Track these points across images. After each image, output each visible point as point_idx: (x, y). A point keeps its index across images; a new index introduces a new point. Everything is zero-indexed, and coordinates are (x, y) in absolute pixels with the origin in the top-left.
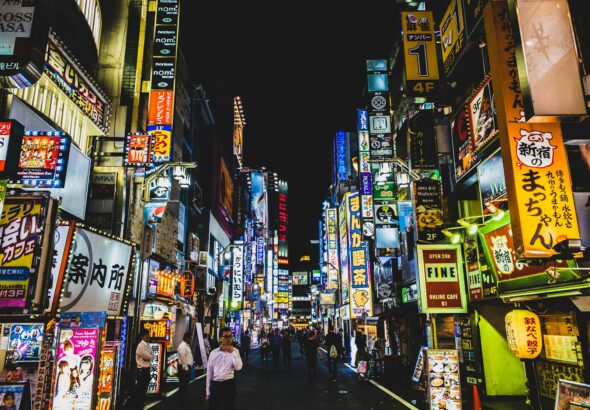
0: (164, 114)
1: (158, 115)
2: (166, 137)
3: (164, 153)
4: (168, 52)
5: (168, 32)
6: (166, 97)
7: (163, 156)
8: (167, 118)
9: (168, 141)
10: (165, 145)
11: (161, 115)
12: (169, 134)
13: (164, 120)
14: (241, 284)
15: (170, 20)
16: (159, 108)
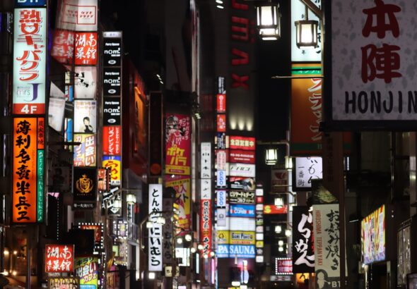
0: (114, 146)
1: (110, 147)
2: (117, 165)
3: (116, 178)
4: (114, 91)
5: (113, 74)
6: (115, 131)
7: (115, 181)
8: (117, 149)
9: (118, 169)
10: (117, 172)
11: (112, 147)
12: (119, 163)
13: (114, 151)
14: (160, 247)
15: (115, 62)
16: (110, 141)
